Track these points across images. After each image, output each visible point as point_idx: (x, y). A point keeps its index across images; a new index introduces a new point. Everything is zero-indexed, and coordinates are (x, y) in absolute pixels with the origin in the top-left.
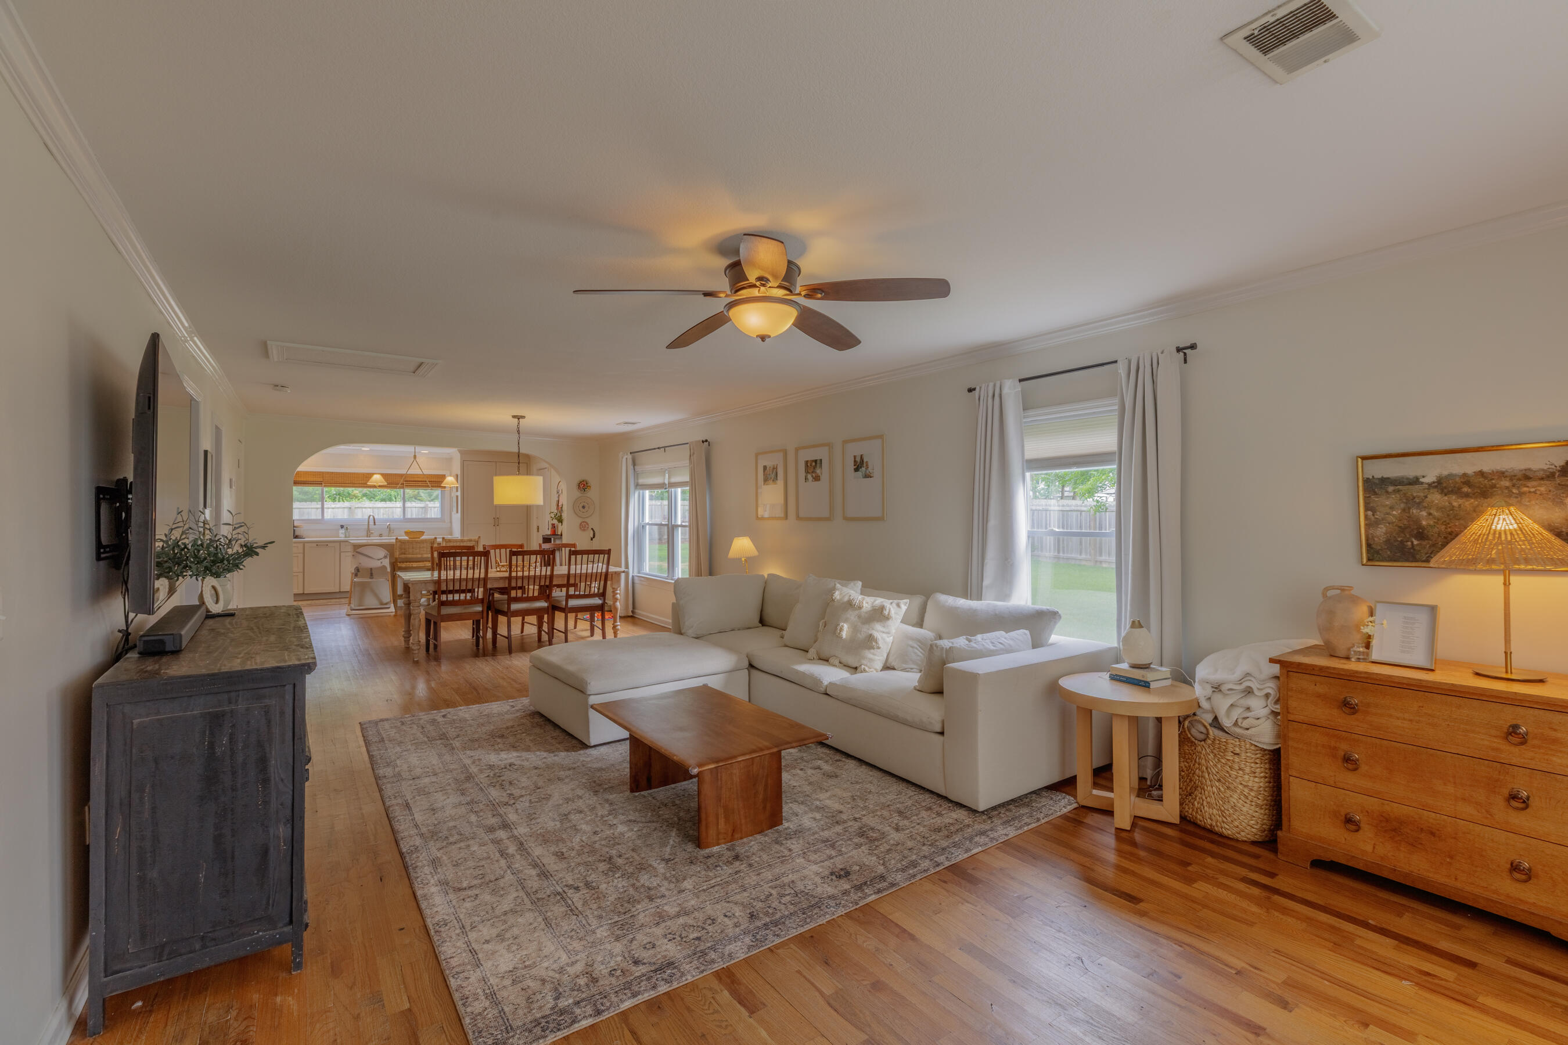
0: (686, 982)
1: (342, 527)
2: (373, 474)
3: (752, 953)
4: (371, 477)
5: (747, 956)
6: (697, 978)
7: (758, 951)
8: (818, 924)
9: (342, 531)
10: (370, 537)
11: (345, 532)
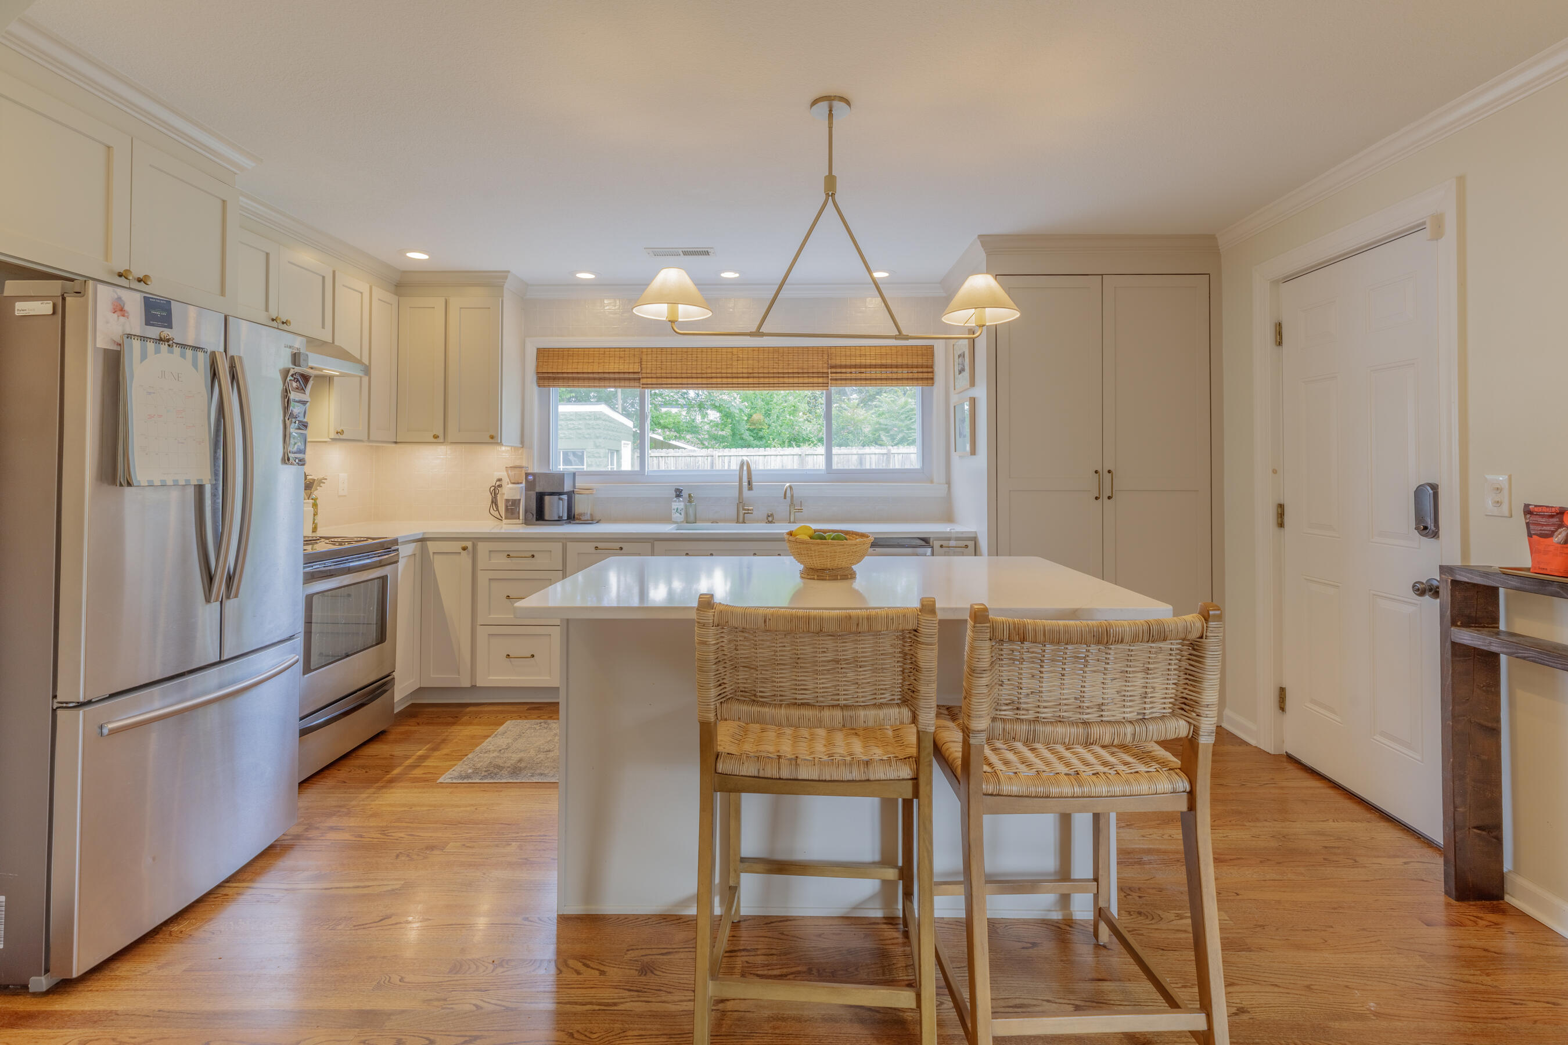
1: (679, 492)
9: (679, 505)
10: (744, 522)
11: (686, 506)
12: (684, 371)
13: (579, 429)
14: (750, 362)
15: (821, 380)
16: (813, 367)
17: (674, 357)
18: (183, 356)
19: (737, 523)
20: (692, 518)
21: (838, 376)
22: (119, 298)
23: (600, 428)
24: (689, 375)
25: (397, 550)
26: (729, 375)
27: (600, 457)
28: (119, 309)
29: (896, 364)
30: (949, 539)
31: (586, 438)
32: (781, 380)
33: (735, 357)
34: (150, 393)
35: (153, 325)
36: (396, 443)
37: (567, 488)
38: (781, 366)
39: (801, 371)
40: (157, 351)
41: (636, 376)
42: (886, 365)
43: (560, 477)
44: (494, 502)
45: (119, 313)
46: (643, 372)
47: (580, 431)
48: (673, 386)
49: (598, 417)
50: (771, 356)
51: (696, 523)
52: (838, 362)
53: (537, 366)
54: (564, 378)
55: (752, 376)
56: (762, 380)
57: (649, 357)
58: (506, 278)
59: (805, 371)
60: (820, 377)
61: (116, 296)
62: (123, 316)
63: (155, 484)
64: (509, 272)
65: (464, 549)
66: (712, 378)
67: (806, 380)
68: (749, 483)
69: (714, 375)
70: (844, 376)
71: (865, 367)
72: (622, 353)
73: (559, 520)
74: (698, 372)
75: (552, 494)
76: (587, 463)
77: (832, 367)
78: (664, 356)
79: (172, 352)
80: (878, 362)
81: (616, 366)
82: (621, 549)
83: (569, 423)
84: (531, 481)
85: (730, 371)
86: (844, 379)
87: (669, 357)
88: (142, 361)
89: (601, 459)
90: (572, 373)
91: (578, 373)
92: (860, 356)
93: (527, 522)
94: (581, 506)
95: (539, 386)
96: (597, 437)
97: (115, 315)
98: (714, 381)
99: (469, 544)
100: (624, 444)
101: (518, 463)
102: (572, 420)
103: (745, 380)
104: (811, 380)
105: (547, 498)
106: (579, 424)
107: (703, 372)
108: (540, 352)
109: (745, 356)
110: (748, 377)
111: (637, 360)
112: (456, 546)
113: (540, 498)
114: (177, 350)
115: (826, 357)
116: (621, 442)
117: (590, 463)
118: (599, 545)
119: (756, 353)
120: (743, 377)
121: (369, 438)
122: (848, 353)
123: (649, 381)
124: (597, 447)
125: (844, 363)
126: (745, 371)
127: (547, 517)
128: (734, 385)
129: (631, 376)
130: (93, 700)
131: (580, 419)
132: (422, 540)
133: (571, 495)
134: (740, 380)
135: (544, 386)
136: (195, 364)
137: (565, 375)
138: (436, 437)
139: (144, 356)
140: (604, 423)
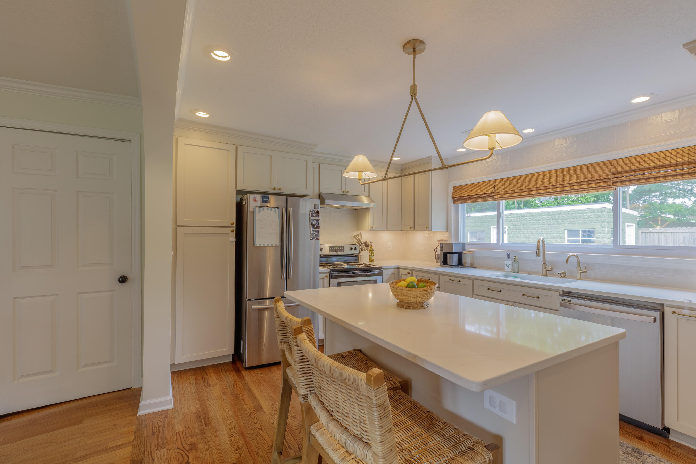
1: (508, 255)
9: (508, 262)
10: (546, 275)
11: (513, 263)
12: (516, 189)
13: (591, 218)
14: (555, 179)
15: (605, 184)
16: (599, 176)
17: (511, 182)
18: (272, 210)
19: (541, 276)
20: (516, 270)
21: (618, 180)
22: (255, 197)
23: (604, 217)
24: (519, 191)
25: (382, 271)
26: (541, 188)
27: (604, 233)
28: (255, 200)
29: (675, 163)
30: (682, 308)
31: (596, 223)
32: (575, 187)
33: (545, 177)
34: (261, 221)
35: (264, 203)
36: (402, 230)
37: (458, 251)
38: (575, 178)
39: (589, 179)
40: (263, 210)
41: (492, 194)
42: (665, 165)
45: (255, 201)
46: (495, 192)
47: (591, 219)
48: (511, 198)
49: (603, 210)
50: (568, 173)
51: (519, 273)
52: (619, 170)
53: (453, 195)
54: (463, 199)
55: (555, 187)
56: (562, 189)
57: (499, 184)
58: (431, 159)
59: (593, 179)
60: (605, 182)
61: (254, 197)
62: (256, 202)
63: (269, 245)
64: (431, 156)
65: (408, 273)
66: (531, 191)
67: (594, 185)
69: (532, 189)
70: (623, 179)
71: (644, 169)
72: (486, 184)
73: (454, 265)
74: (523, 188)
75: (451, 253)
76: (596, 236)
77: (614, 174)
78: (506, 183)
79: (268, 210)
80: (657, 164)
81: (483, 190)
82: (460, 281)
83: (584, 214)
84: (442, 247)
85: (541, 186)
86: (623, 181)
87: (508, 182)
88: (259, 213)
89: (605, 235)
90: (465, 196)
91: (467, 196)
92: (640, 162)
93: (439, 265)
94: (467, 260)
95: (454, 204)
96: (603, 222)
97: (254, 202)
98: (532, 192)
99: (410, 272)
100: (627, 225)
101: (443, 239)
102: (586, 213)
103: (551, 190)
104: (598, 185)
105: (448, 255)
106: (591, 215)
107: (526, 188)
108: (454, 188)
109: (551, 175)
110: (553, 188)
111: (493, 186)
113: (445, 255)
114: (269, 209)
115: (609, 167)
116: (625, 224)
117: (598, 237)
118: (452, 278)
119: (558, 172)
120: (550, 189)
121: (387, 229)
122: (628, 162)
123: (499, 196)
124: (603, 227)
125: (624, 170)
126: (551, 185)
127: (448, 264)
128: (544, 194)
129: (490, 195)
130: (251, 299)
131: (591, 213)
132: (398, 268)
133: (461, 254)
134: (548, 191)
135: (456, 204)
136: (275, 212)
137: (463, 198)
138: (411, 228)
139: (259, 212)
140: (608, 214)
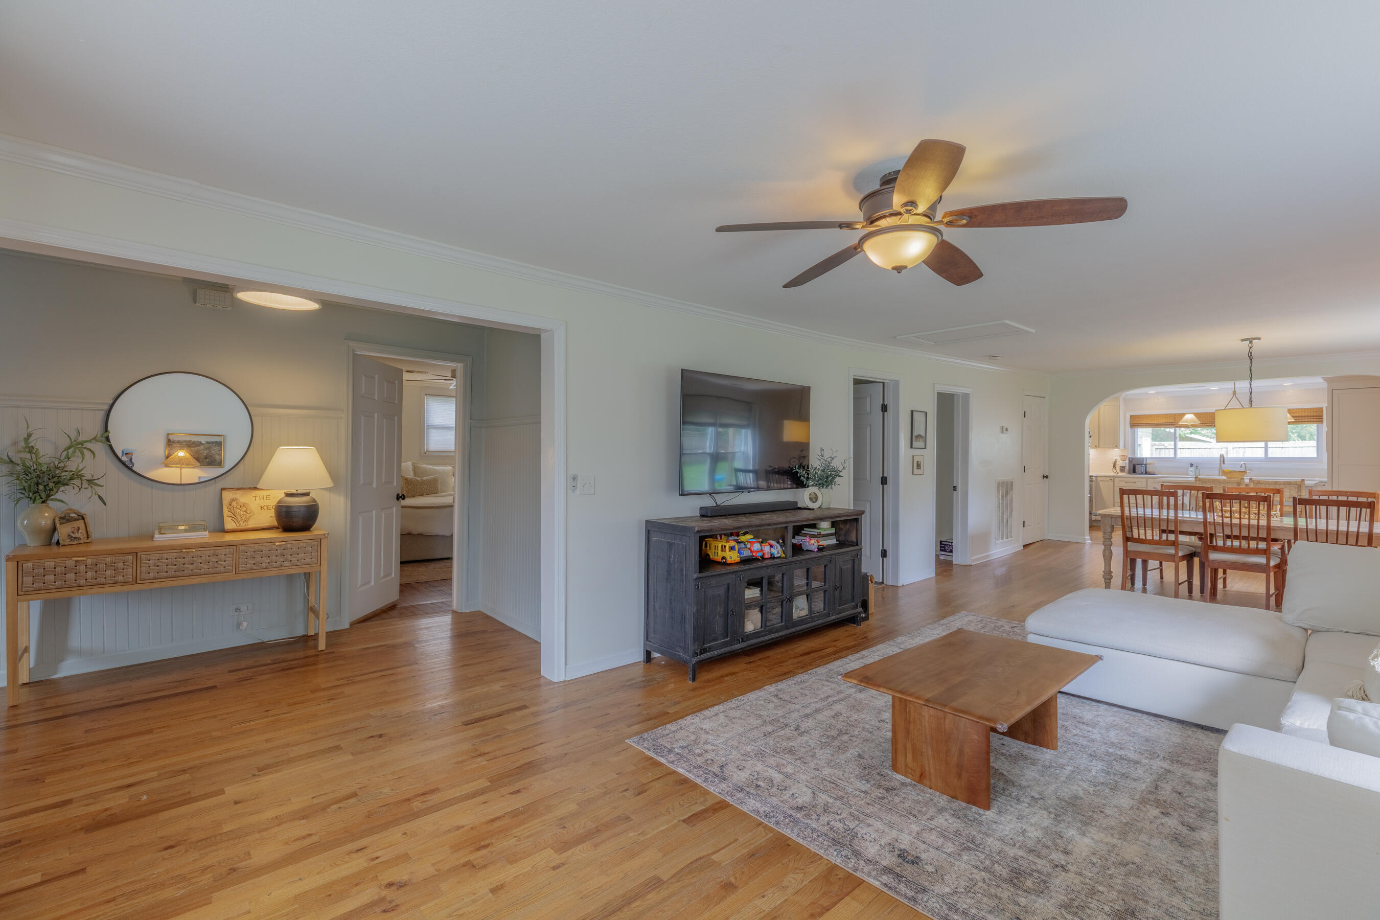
0: (708, 789)
1: (1192, 465)
2: (1184, 414)
3: (750, 814)
4: (1182, 418)
5: (747, 812)
6: (715, 793)
7: (756, 817)
8: (809, 847)
9: (1192, 469)
11: (1195, 470)
20: (1198, 474)
37: (1145, 463)
43: (1143, 459)
44: (1114, 466)
53: (1130, 422)
68: (1223, 462)
72: (1167, 416)
73: (1142, 473)
75: (1138, 464)
76: (1151, 455)
81: (1164, 420)
83: (1142, 439)
84: (1131, 460)
90: (1145, 423)
91: (1147, 423)
93: (1129, 473)
94: (1150, 469)
95: (1132, 428)
99: (1112, 478)
101: (1123, 454)
105: (1136, 466)
108: (1131, 416)
111: (1173, 418)
112: (1108, 479)
113: (1134, 466)
129: (1171, 423)
133: (1146, 465)
135: (1134, 428)
137: (1142, 424)
138: (1096, 446)
